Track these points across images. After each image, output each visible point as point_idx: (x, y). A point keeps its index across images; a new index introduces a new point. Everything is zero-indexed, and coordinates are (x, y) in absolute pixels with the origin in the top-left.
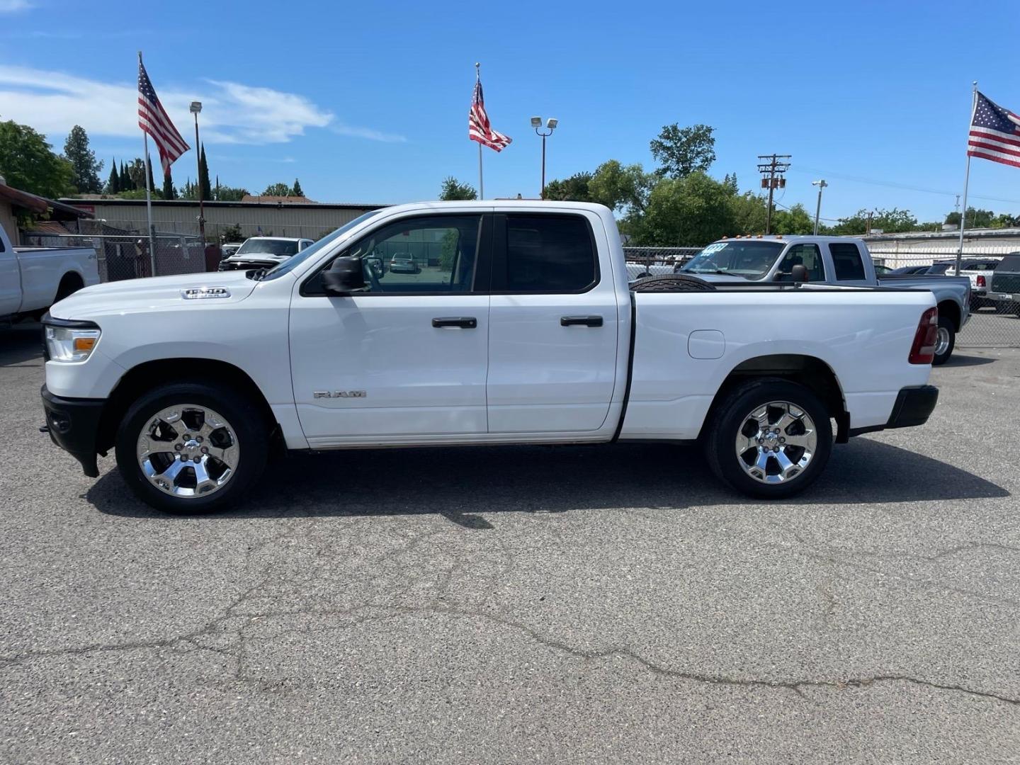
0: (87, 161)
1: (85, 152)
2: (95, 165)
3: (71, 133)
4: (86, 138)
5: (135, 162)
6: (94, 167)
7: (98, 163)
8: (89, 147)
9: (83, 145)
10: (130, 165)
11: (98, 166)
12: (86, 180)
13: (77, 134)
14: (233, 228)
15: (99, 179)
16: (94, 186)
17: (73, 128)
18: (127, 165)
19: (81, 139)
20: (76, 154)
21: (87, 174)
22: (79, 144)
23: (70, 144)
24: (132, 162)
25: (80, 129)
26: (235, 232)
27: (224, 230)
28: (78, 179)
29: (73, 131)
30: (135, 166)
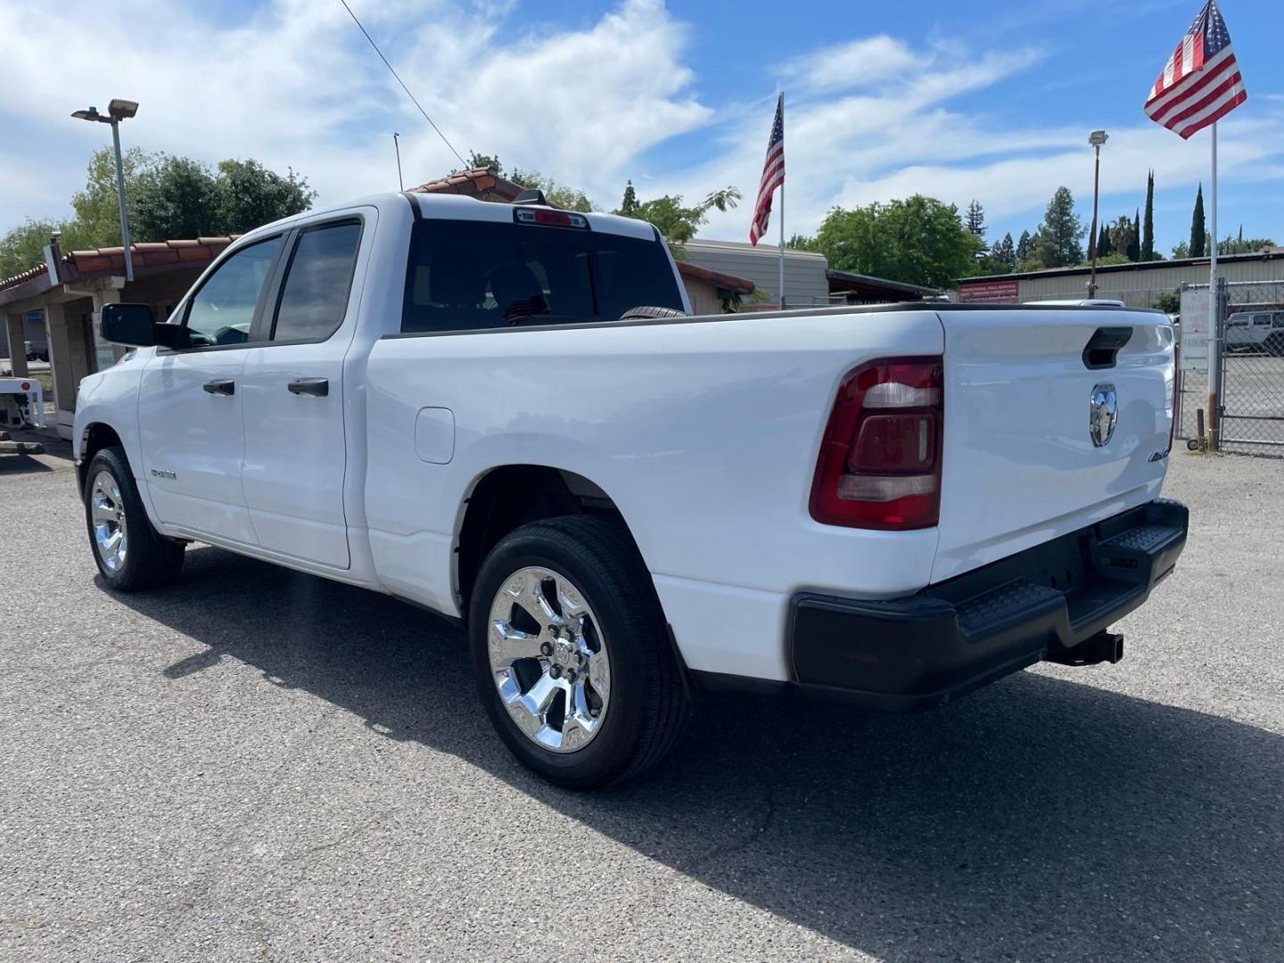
0: (1069, 228)
1: (1068, 218)
2: (1078, 232)
3: (1054, 197)
4: (1071, 200)
5: (1118, 221)
6: (1077, 235)
7: (1082, 229)
8: (1073, 211)
9: (1067, 209)
10: (1112, 226)
11: (1081, 233)
12: (1066, 251)
13: (1061, 196)
14: (1172, 295)
15: (1081, 248)
16: (1075, 256)
17: (1057, 191)
18: (1108, 227)
19: (1064, 203)
20: (1058, 221)
21: (1068, 243)
22: (1062, 209)
23: (1052, 211)
24: (1115, 222)
25: (1065, 190)
26: (1173, 299)
27: (1158, 298)
28: (1056, 251)
29: (1056, 195)
30: (1118, 226)
